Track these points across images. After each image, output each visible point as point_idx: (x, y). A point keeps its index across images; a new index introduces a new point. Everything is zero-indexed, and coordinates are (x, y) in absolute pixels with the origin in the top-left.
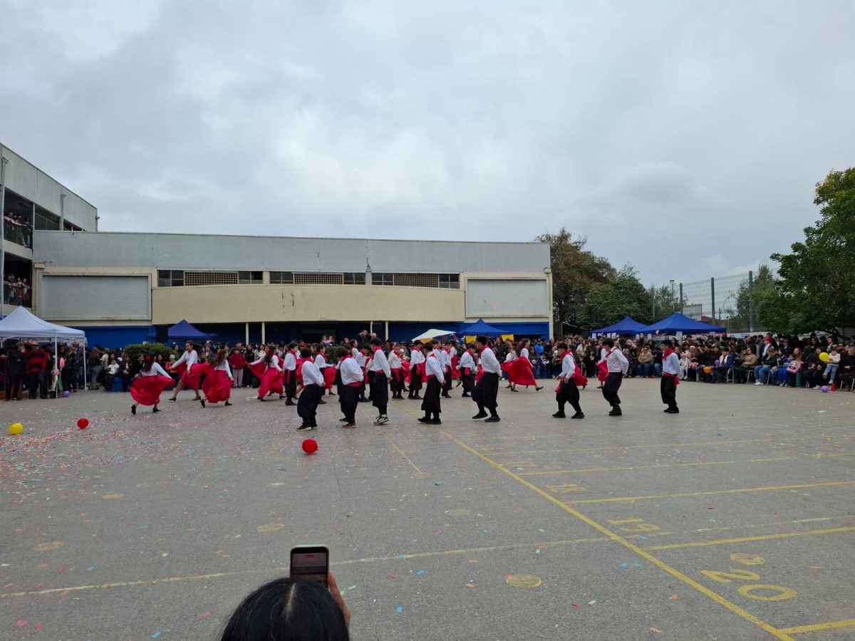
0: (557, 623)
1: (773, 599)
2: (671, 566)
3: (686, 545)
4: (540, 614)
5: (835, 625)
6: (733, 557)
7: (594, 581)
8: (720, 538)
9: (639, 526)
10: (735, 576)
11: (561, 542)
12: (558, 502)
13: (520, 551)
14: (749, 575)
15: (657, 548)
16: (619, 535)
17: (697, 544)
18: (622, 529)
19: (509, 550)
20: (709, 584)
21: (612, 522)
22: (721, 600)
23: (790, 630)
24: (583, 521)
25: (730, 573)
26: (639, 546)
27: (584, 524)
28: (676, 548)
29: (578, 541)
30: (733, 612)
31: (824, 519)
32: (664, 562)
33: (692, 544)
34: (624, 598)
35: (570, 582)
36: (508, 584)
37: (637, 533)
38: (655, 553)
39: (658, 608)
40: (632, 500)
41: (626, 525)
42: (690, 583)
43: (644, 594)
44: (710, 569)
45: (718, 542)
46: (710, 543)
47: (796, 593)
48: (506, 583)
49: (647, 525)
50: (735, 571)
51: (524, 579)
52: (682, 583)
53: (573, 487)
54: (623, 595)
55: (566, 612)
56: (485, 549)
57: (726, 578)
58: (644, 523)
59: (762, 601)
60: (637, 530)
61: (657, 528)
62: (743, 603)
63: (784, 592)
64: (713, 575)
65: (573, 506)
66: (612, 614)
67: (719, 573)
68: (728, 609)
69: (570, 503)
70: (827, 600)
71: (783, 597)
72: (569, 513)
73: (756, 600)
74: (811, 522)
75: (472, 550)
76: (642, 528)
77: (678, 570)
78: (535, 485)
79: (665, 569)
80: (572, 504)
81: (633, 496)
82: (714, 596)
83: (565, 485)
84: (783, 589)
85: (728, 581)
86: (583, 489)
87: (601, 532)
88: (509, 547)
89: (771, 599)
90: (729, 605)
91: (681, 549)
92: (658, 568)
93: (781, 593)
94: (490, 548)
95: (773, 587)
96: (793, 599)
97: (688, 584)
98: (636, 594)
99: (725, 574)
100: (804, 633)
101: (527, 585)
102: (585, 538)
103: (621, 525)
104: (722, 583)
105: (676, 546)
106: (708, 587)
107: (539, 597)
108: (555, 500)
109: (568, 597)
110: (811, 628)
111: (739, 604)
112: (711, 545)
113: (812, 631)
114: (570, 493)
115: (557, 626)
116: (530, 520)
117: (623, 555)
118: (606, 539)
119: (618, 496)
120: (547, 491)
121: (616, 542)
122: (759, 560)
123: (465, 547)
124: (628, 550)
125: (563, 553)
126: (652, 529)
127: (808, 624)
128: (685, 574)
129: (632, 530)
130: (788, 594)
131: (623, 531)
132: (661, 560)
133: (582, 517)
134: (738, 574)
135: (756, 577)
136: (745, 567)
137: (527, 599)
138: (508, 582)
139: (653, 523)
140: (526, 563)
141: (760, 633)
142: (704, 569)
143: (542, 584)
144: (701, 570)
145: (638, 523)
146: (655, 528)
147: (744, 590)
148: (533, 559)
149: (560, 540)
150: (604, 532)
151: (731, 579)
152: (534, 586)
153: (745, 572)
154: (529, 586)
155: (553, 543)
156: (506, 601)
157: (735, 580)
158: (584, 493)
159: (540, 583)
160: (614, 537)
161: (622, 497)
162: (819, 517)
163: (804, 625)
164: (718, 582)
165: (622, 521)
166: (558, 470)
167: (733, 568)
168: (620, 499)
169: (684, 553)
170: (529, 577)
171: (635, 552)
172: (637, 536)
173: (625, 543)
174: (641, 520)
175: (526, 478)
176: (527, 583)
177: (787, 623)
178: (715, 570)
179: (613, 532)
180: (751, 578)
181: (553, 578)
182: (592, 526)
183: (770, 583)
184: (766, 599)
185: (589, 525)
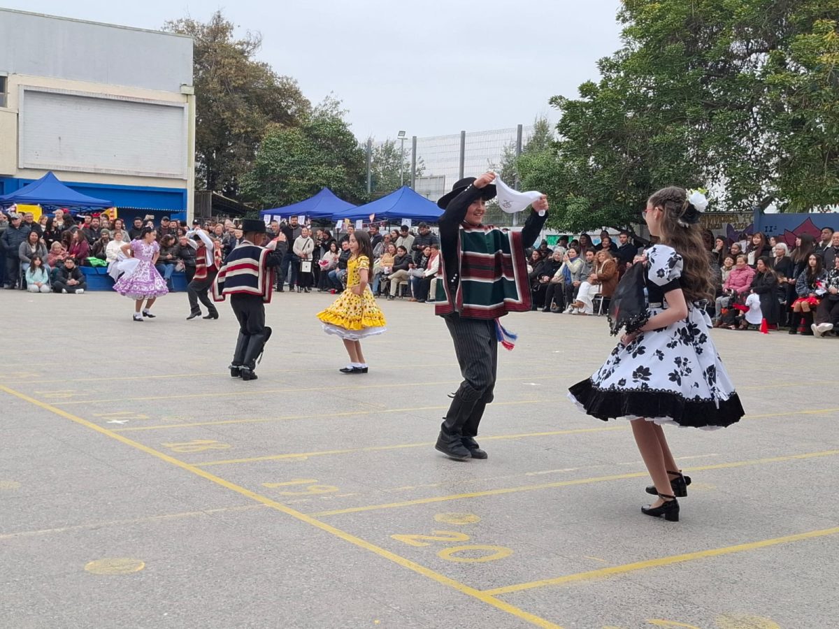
0: (166, 612)
1: (483, 559)
2: (349, 533)
3: (376, 507)
4: (139, 603)
5: (552, 582)
6: (438, 518)
7: (230, 558)
8: (424, 497)
9: (309, 488)
10: (436, 538)
11: (183, 514)
12: (183, 465)
13: (110, 529)
14: (455, 536)
15: (333, 513)
16: (277, 501)
17: (392, 505)
18: (283, 493)
19: (92, 529)
20: (400, 549)
21: (267, 485)
22: (413, 566)
23: (497, 591)
24: (221, 486)
25: (430, 535)
26: (305, 511)
27: (223, 490)
28: (361, 512)
29: (211, 511)
30: (427, 578)
31: (567, 470)
32: (340, 528)
33: (384, 506)
34: (275, 574)
35: (193, 561)
36: (87, 572)
37: (305, 497)
38: (328, 520)
39: (323, 581)
40: (302, 456)
41: (289, 487)
42: (373, 550)
43: (305, 566)
44: (404, 533)
45: (422, 501)
46: (410, 503)
47: (512, 551)
48: (83, 571)
49: (322, 486)
50: (439, 532)
51: (115, 564)
52: (361, 550)
53: (209, 444)
54: (274, 570)
55: (182, 598)
56: (49, 530)
57: (424, 541)
58: (318, 483)
59: (466, 563)
60: (306, 493)
61: (337, 490)
62: (442, 568)
63: (498, 552)
64: (407, 539)
65: (207, 469)
66: (253, 594)
67: (415, 537)
68: (420, 575)
69: (200, 464)
70: (549, 558)
71: (495, 557)
72: (199, 477)
73: (460, 563)
74: (551, 474)
75: (23, 533)
76: (314, 490)
77: (359, 537)
78: (145, 444)
79: (341, 537)
80: (207, 466)
81: (305, 452)
82: (404, 562)
83: (199, 442)
84: (496, 548)
85: (427, 544)
86: (226, 446)
87: (249, 498)
88: (91, 525)
89: (479, 560)
90: (423, 571)
91: (368, 511)
92: (330, 536)
93: (495, 552)
94: (58, 530)
95: (484, 547)
96: (507, 558)
97: (371, 552)
98: (292, 568)
99: (424, 537)
100: (513, 593)
101: (121, 570)
102: (222, 507)
103: (282, 488)
104: (417, 547)
105: (362, 509)
106: (398, 553)
107: (141, 584)
108: (175, 462)
109: (186, 580)
110: (522, 586)
111: (437, 569)
112: (410, 506)
113: (524, 590)
114: (204, 452)
115: (166, 614)
116: (132, 488)
117: (281, 524)
118: (256, 506)
119: (282, 453)
120: (164, 450)
121: (272, 510)
122: (473, 518)
123: (12, 531)
124: (288, 518)
125: (185, 528)
126: (326, 491)
127: (520, 583)
128: (368, 540)
129: (297, 494)
130: (501, 553)
131: (285, 496)
132: (336, 526)
133: (220, 481)
134: (441, 536)
135: (465, 537)
136: (452, 528)
137: (118, 587)
138: (86, 569)
139: (330, 484)
140: (120, 544)
141: (457, 597)
142: (396, 532)
143: (145, 568)
144: (391, 534)
145: (309, 484)
146: (333, 489)
147: (445, 554)
148: (133, 538)
149: (182, 512)
150: (254, 498)
151: (431, 542)
152: (132, 571)
153: (450, 533)
154: (124, 572)
155: (168, 516)
156: (83, 594)
157: (436, 543)
158: (228, 450)
159: (142, 567)
160: (269, 503)
161: (288, 453)
162: (561, 467)
163: (515, 584)
164: (412, 546)
165: (285, 484)
166: (185, 422)
167: (436, 529)
168: (283, 456)
169: (370, 516)
170: (126, 560)
171: (299, 520)
172: (304, 500)
173: (286, 510)
174: (314, 481)
175: (127, 435)
176: (121, 568)
177: (494, 583)
178: (411, 533)
179: (267, 497)
180: (457, 540)
181: (165, 559)
182: (235, 492)
183: (481, 543)
184: (471, 561)
185: (230, 491)
